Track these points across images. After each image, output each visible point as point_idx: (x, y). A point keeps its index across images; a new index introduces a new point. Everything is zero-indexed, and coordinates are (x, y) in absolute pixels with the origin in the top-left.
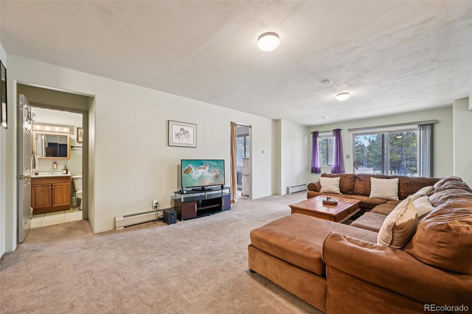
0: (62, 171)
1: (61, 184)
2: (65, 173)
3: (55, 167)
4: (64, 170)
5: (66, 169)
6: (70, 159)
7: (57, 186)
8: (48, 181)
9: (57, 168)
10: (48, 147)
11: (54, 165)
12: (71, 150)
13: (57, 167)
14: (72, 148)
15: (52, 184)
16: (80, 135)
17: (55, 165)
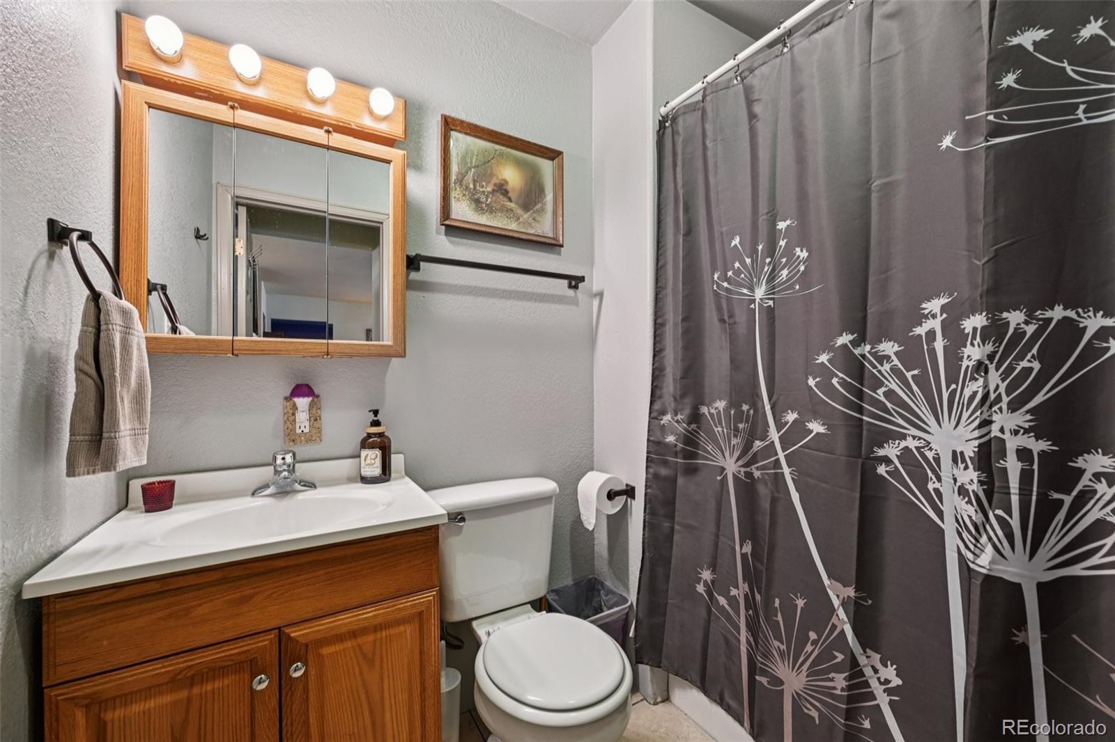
0: (348, 452)
1: (369, 613)
2: (376, 471)
3: (302, 418)
4: (365, 444)
5: (381, 435)
6: (403, 355)
7: (326, 651)
8: (246, 599)
9: (319, 430)
10: (272, 330)
11: (295, 407)
12: (410, 285)
13: (315, 419)
14: (414, 276)
15: (279, 628)
16: (460, 181)
17: (302, 402)
